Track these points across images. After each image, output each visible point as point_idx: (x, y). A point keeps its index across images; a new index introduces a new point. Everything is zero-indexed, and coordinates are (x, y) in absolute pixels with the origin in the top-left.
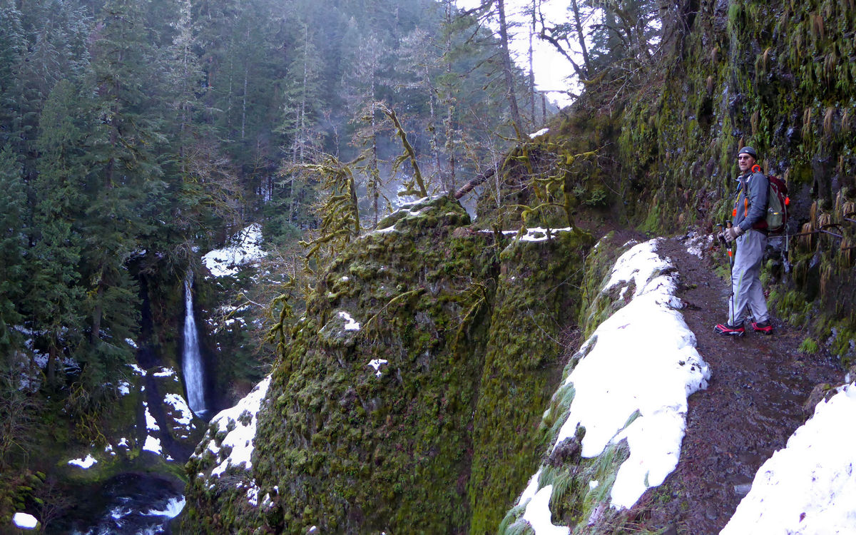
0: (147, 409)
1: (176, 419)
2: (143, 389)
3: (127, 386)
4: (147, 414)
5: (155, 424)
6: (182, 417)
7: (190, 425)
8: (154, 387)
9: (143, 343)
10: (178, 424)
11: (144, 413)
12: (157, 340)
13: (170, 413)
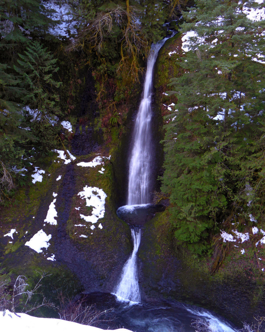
0: (55, 201)
1: (82, 216)
2: (59, 178)
3: (42, 174)
4: (52, 206)
5: (55, 218)
6: (91, 215)
7: (96, 225)
8: (73, 177)
9: (80, 128)
10: (83, 221)
11: (50, 204)
12: (99, 124)
13: (78, 209)
